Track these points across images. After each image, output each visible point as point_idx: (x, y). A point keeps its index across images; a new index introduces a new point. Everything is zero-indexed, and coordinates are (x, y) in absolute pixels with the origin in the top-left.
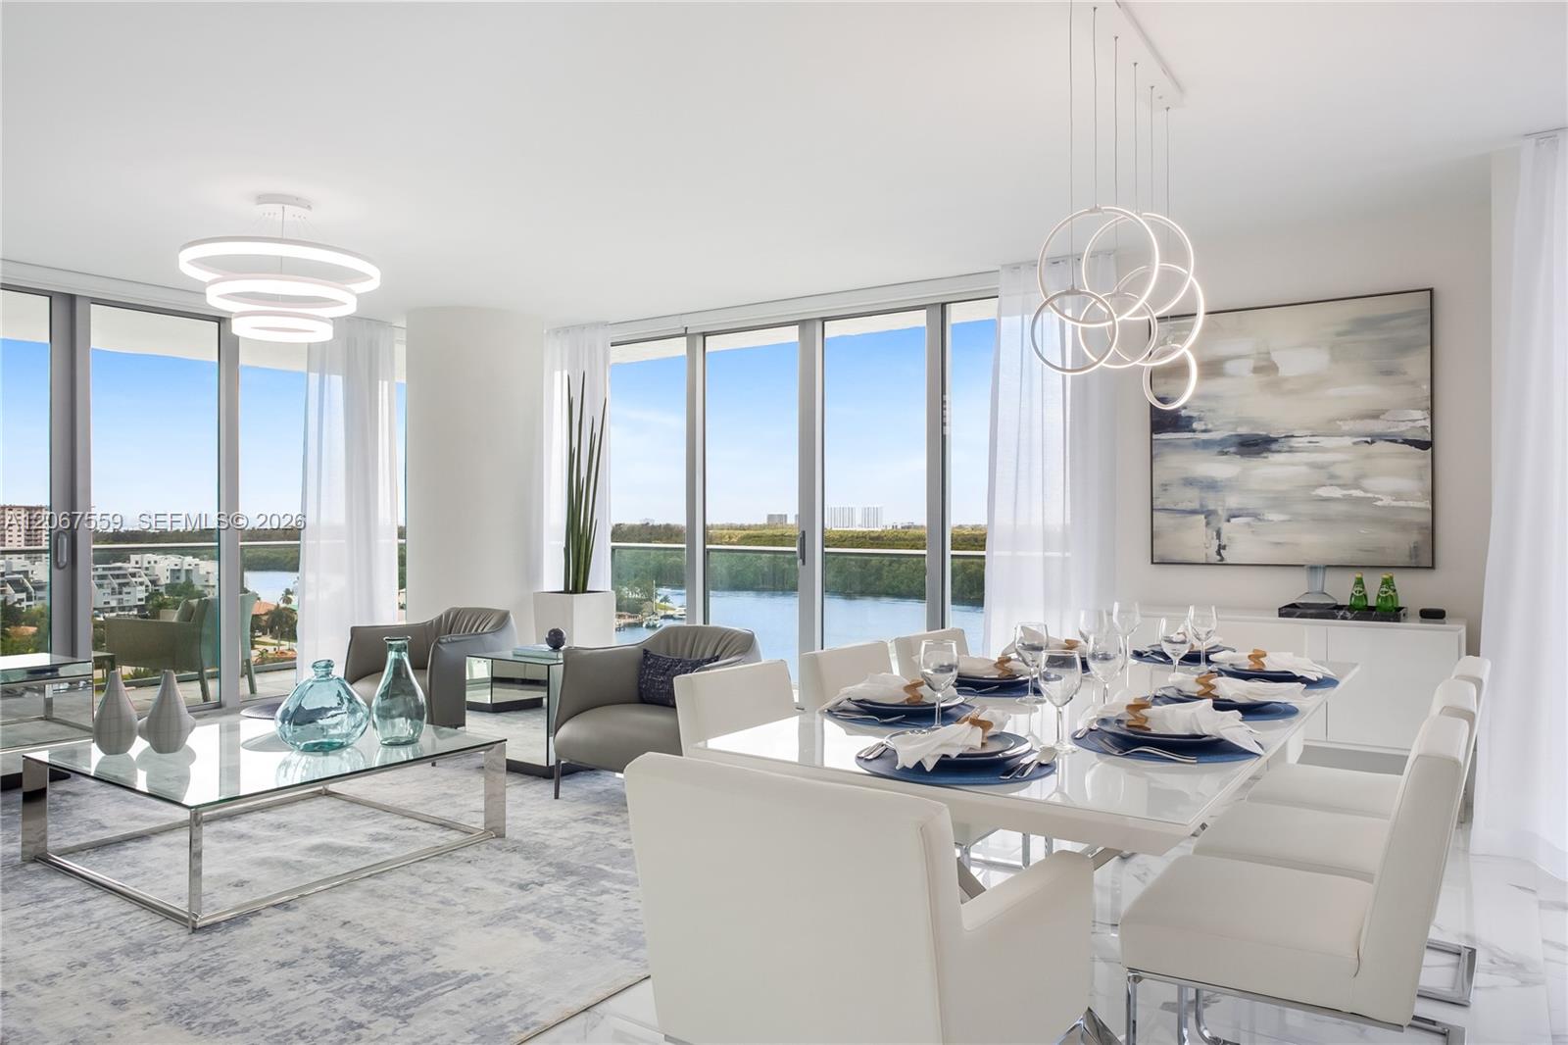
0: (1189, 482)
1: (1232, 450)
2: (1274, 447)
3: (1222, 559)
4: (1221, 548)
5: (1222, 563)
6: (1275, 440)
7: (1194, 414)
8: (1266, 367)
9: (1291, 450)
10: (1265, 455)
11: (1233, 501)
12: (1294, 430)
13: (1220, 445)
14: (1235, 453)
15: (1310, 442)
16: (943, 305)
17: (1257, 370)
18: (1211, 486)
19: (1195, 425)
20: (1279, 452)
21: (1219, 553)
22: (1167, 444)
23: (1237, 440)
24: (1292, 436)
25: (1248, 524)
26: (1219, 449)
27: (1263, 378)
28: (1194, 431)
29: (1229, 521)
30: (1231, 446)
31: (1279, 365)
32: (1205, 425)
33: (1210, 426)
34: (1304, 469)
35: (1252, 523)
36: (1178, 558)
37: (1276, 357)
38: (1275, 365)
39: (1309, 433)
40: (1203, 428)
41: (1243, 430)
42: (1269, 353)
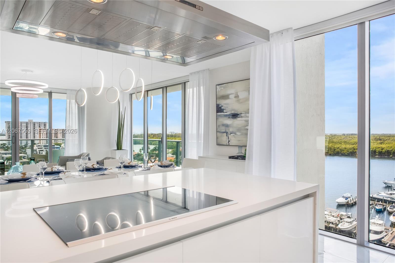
0: (223, 125)
1: (231, 117)
2: (238, 116)
3: (229, 144)
4: (229, 141)
5: (229, 145)
6: (238, 114)
7: (224, 108)
8: (237, 97)
9: (242, 117)
10: (237, 118)
11: (231, 130)
12: (242, 112)
13: (228, 116)
14: (232, 118)
15: (245, 115)
16: (185, 83)
17: (235, 97)
18: (227, 126)
19: (224, 111)
20: (239, 117)
21: (228, 143)
22: (220, 116)
23: (231, 115)
24: (242, 114)
25: (234, 135)
26: (228, 117)
27: (236, 99)
28: (224, 112)
29: (230, 135)
30: (230, 116)
31: (239, 96)
32: (226, 111)
33: (227, 111)
34: (244, 122)
35: (235, 135)
36: (221, 144)
37: (239, 94)
38: (238, 96)
39: (244, 113)
40: (226, 112)
41: (233, 112)
42: (237, 93)
